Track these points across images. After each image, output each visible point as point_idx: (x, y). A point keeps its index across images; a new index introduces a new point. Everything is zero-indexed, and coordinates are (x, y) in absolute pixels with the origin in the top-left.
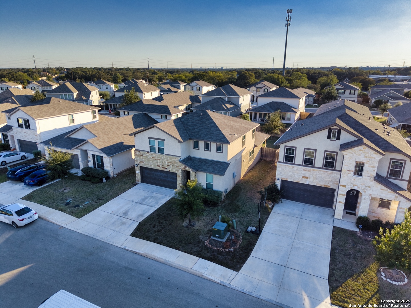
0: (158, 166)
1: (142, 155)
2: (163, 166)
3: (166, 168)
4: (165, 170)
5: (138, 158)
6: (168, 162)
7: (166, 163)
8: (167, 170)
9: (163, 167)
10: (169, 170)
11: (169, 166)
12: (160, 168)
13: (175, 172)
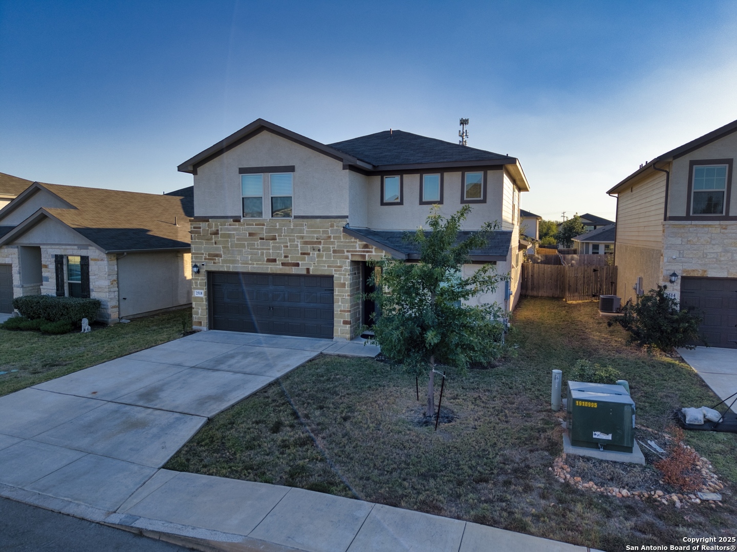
0: (269, 260)
1: (216, 233)
2: (286, 257)
3: (297, 265)
4: (294, 271)
5: (202, 244)
6: (306, 243)
7: (297, 246)
8: (301, 270)
9: (286, 260)
10: (308, 270)
11: (308, 254)
12: (277, 268)
13: (327, 273)
